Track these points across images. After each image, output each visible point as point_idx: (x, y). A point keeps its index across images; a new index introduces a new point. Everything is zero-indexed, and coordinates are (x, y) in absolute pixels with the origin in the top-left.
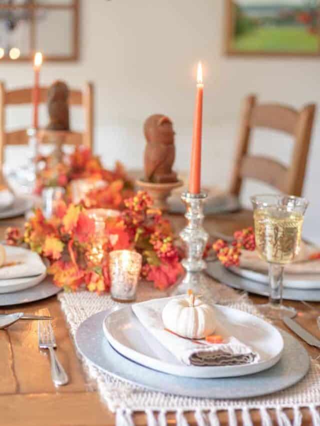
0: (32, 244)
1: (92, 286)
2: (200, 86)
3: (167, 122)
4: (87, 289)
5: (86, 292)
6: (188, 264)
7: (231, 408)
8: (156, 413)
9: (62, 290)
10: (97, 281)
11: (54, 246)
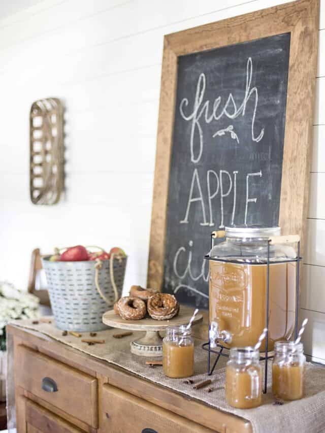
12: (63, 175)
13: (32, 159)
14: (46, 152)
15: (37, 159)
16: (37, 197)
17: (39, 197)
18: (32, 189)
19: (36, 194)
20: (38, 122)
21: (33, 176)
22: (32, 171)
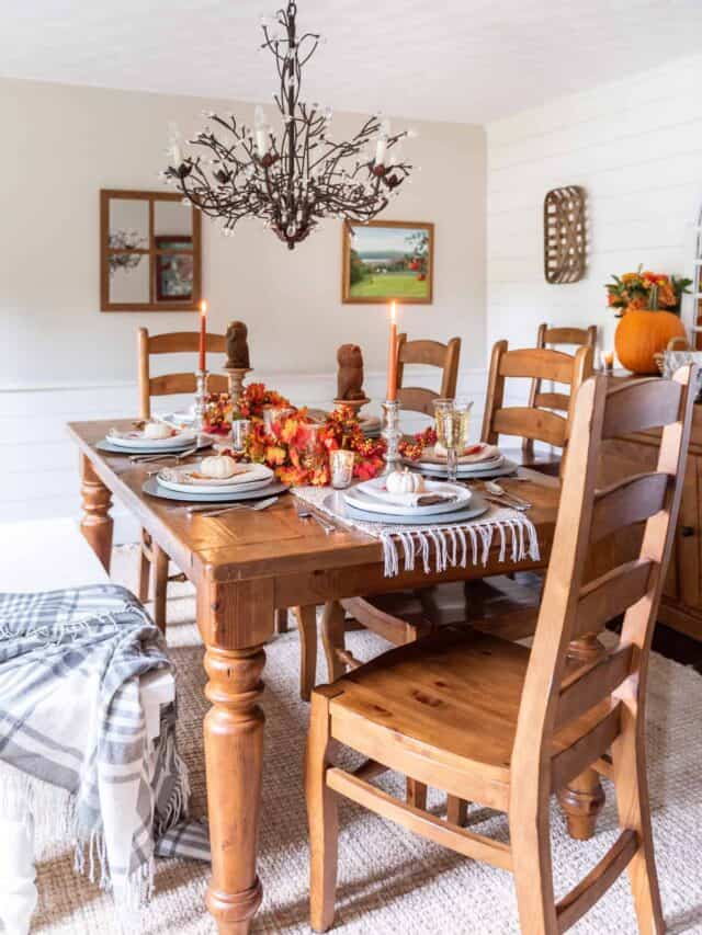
0: (253, 457)
1: (315, 481)
2: (393, 322)
3: (357, 350)
4: (311, 485)
5: (309, 488)
6: (389, 456)
7: (449, 528)
8: (405, 534)
9: (291, 487)
10: (319, 477)
11: (277, 454)
12: (582, 256)
13: (546, 243)
14: (561, 236)
15: (552, 243)
16: (554, 276)
17: (555, 277)
18: (547, 269)
19: (551, 274)
20: (552, 209)
21: (547, 258)
22: (547, 253)
